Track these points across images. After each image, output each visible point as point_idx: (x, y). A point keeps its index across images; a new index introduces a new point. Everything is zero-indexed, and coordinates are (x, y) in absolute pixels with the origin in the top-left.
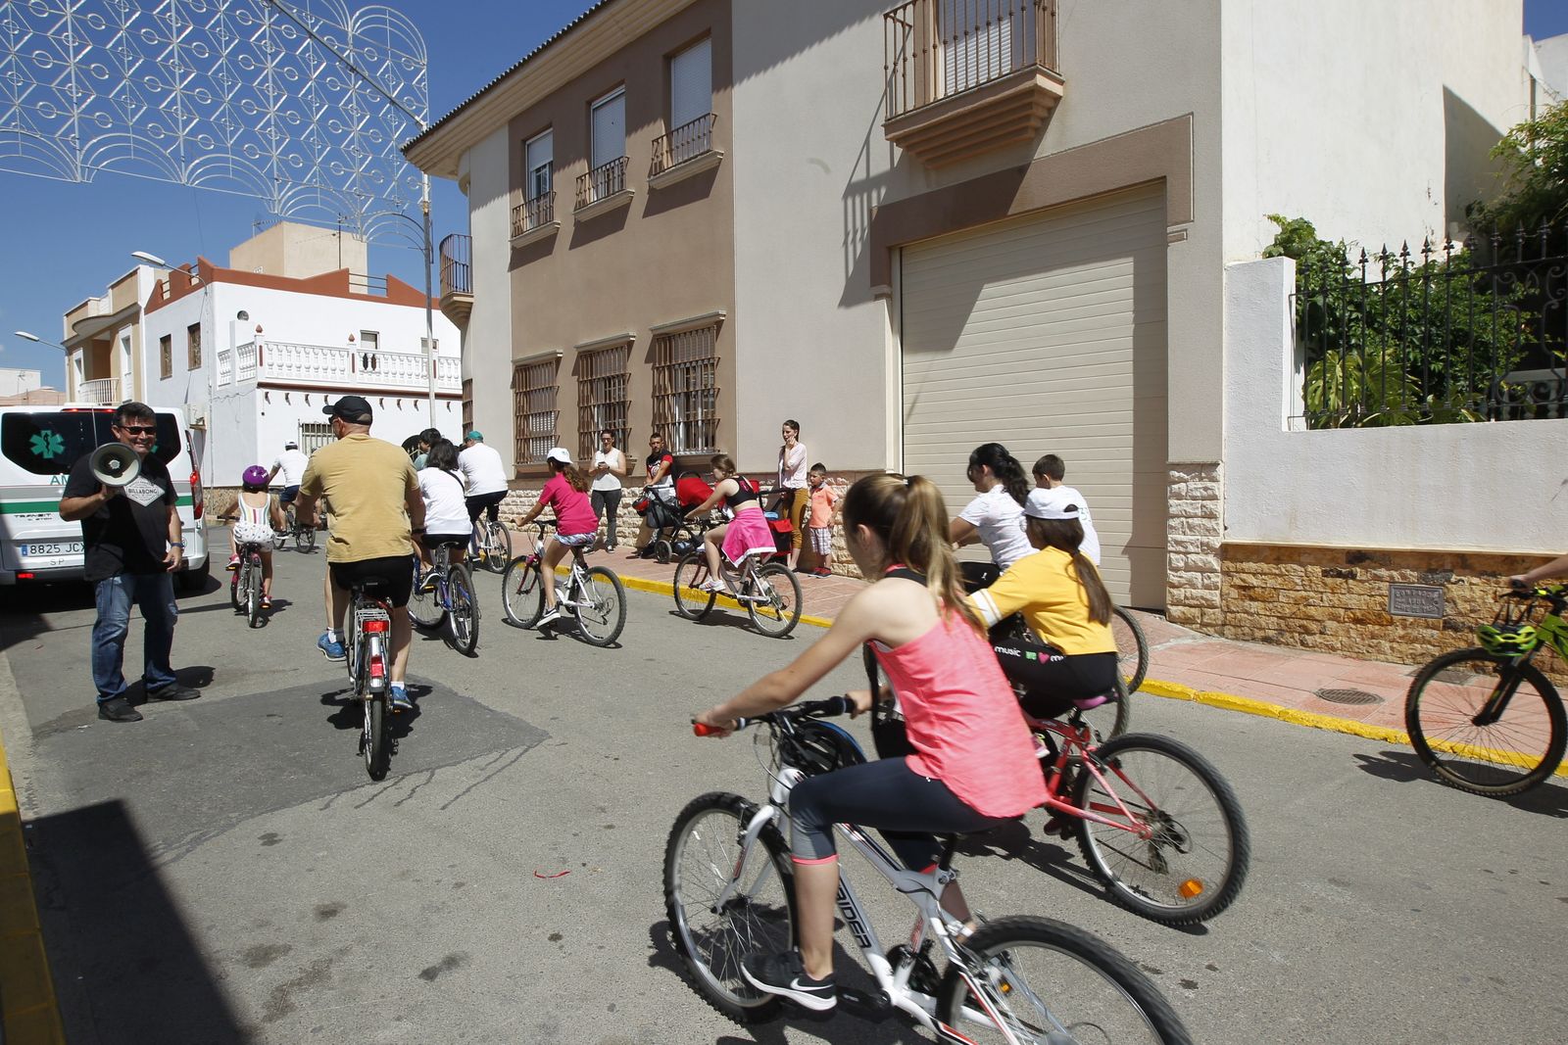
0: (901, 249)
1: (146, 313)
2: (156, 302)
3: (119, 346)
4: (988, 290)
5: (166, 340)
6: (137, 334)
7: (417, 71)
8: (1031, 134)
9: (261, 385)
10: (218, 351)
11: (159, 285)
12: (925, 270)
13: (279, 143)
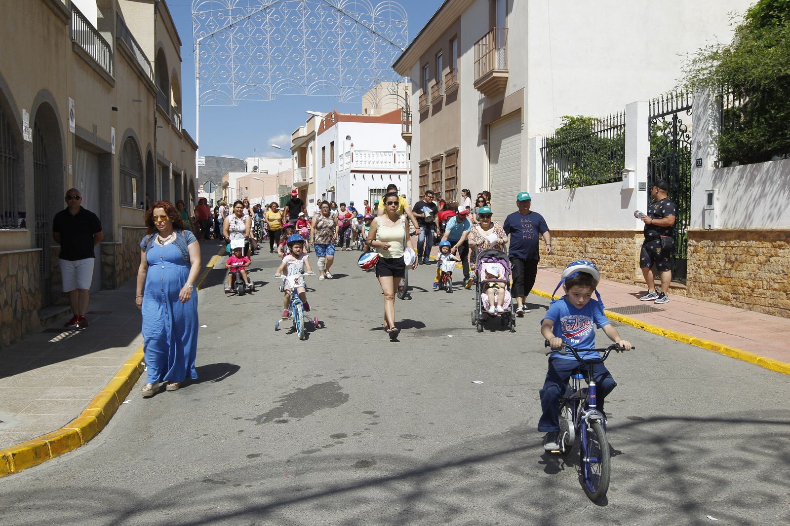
0: (490, 126)
1: (318, 136)
2: (321, 130)
3: (309, 150)
4: (504, 142)
5: (324, 148)
6: (314, 144)
7: (403, 26)
8: (502, 90)
9: (352, 171)
10: (340, 154)
11: (322, 122)
12: (494, 133)
13: (343, 71)
